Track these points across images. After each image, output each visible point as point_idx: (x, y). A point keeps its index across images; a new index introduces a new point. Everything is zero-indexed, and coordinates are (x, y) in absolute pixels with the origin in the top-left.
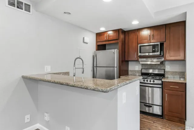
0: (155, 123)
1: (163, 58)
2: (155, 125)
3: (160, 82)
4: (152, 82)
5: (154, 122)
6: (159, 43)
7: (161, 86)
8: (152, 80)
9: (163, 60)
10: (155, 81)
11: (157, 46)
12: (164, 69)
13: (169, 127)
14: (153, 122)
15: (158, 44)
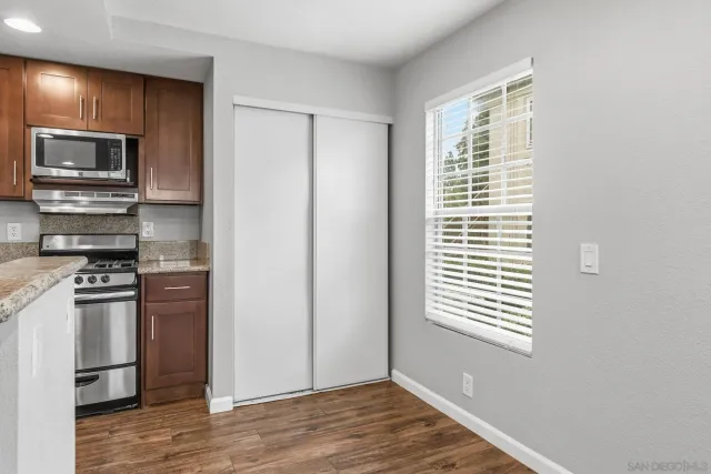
0: (116, 431)
1: (136, 195)
2: (116, 438)
3: (130, 279)
4: (99, 283)
5: (111, 432)
6: (122, 137)
7: (132, 293)
8: (99, 276)
9: (136, 199)
10: (112, 276)
11: (114, 147)
12: (137, 235)
13: (166, 424)
14: (106, 434)
15: (120, 141)
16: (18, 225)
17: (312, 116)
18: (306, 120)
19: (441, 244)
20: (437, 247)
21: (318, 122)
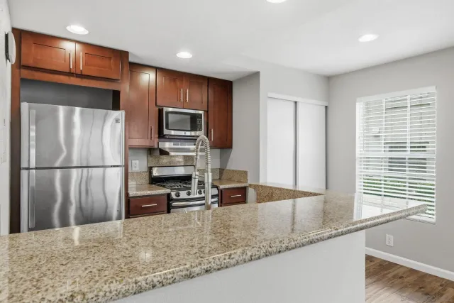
15: (201, 115)
16: (137, 162)
17: (296, 102)
18: (293, 104)
19: (362, 170)
20: (361, 172)
21: (299, 106)
